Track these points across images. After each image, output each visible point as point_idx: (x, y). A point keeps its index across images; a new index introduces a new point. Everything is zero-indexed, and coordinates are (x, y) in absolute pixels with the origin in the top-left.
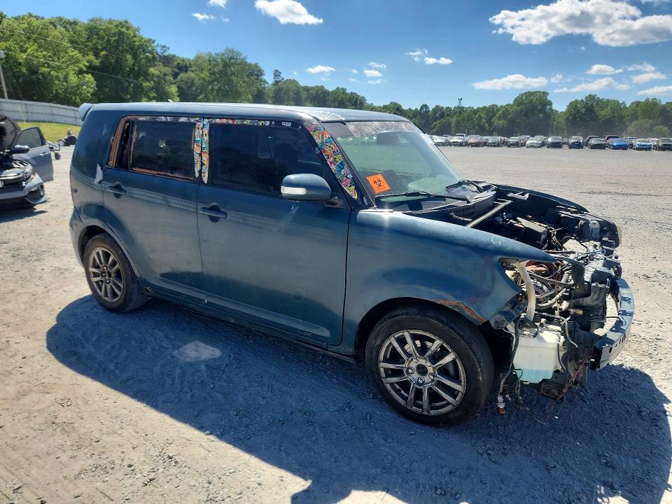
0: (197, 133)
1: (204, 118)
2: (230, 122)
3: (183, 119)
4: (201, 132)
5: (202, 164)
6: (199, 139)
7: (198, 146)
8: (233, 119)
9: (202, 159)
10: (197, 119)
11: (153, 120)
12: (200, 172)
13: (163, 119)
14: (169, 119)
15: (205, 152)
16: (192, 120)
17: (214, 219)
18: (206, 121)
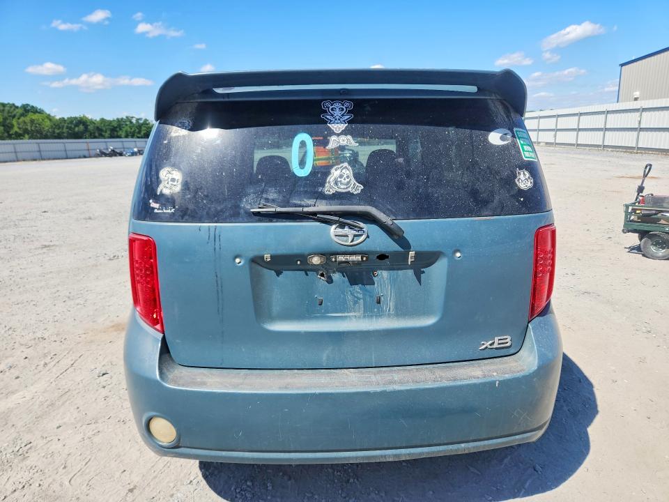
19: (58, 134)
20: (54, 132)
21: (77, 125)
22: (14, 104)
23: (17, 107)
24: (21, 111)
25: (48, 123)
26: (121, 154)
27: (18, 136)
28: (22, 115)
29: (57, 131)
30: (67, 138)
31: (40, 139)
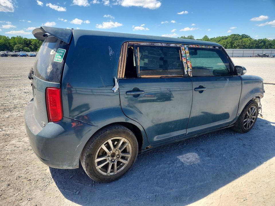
0: (183, 52)
1: (184, 45)
2: (197, 46)
3: (172, 45)
4: (184, 52)
5: (188, 68)
6: (184, 55)
7: (184, 59)
8: (197, 45)
9: (187, 65)
10: (181, 45)
11: (152, 45)
12: (187, 72)
13: (160, 44)
14: (164, 45)
15: (188, 62)
16: (178, 45)
17: (201, 92)
18: (185, 46)
19: (251, 47)
20: (250, 46)
21: (261, 43)
22: (239, 35)
23: (240, 36)
24: (240, 37)
25: (249, 42)
26: (268, 56)
27: (235, 47)
28: (241, 39)
29: (251, 45)
30: (254, 48)
31: (243, 49)
